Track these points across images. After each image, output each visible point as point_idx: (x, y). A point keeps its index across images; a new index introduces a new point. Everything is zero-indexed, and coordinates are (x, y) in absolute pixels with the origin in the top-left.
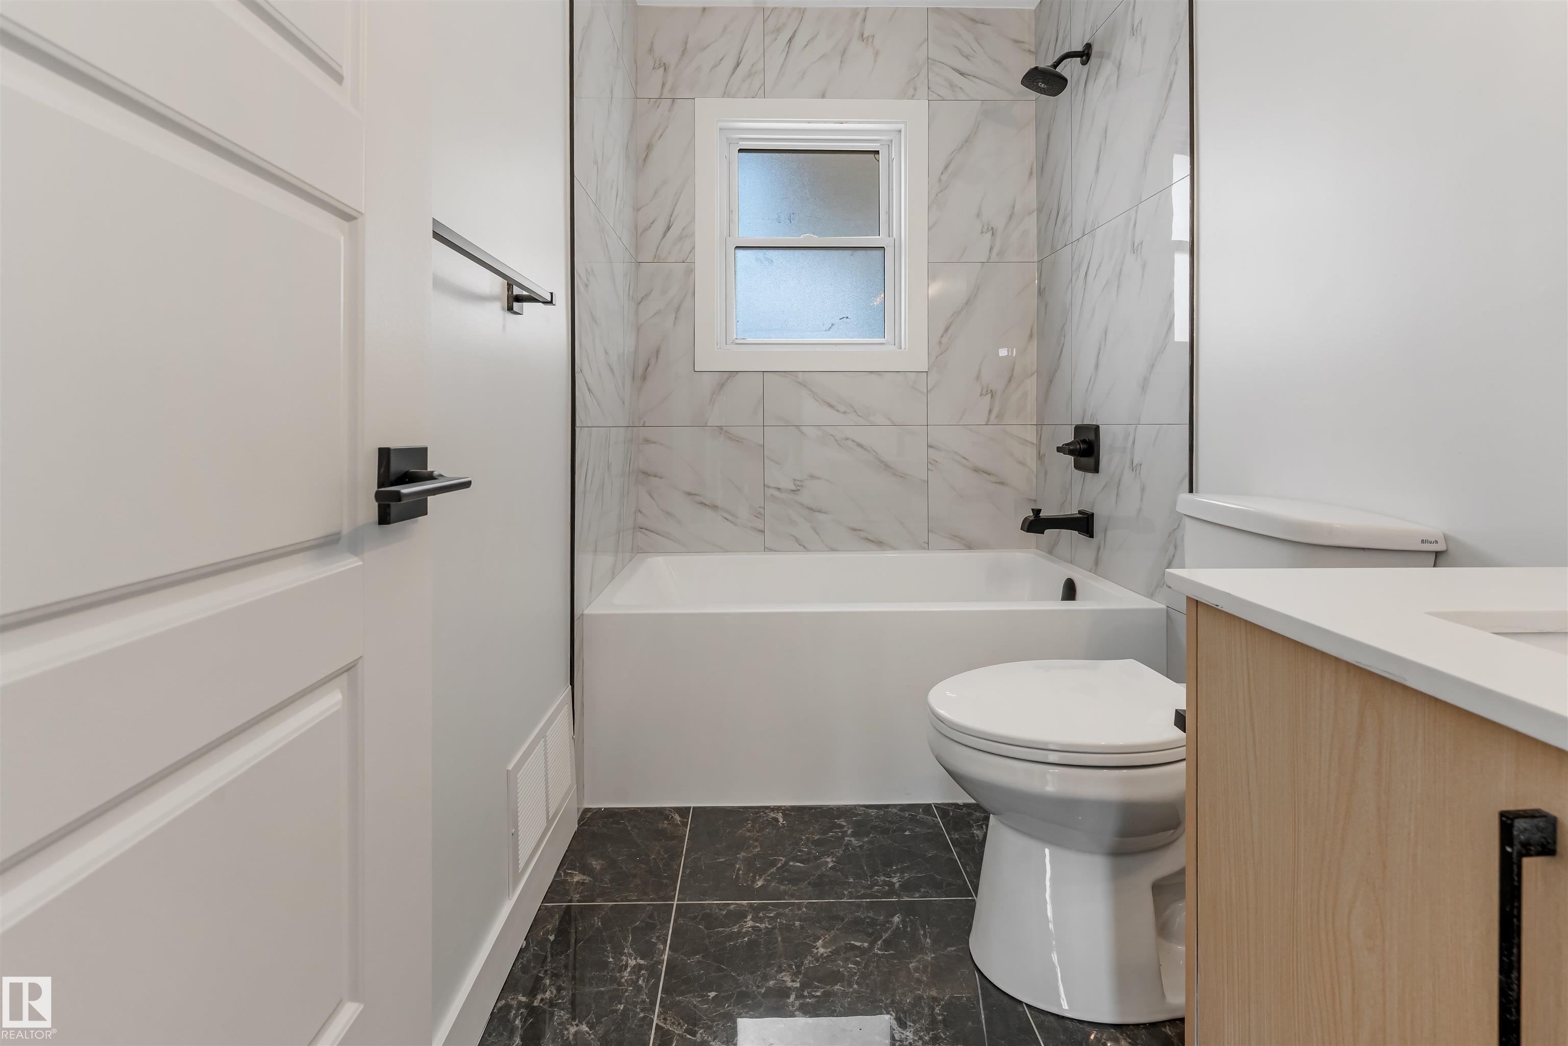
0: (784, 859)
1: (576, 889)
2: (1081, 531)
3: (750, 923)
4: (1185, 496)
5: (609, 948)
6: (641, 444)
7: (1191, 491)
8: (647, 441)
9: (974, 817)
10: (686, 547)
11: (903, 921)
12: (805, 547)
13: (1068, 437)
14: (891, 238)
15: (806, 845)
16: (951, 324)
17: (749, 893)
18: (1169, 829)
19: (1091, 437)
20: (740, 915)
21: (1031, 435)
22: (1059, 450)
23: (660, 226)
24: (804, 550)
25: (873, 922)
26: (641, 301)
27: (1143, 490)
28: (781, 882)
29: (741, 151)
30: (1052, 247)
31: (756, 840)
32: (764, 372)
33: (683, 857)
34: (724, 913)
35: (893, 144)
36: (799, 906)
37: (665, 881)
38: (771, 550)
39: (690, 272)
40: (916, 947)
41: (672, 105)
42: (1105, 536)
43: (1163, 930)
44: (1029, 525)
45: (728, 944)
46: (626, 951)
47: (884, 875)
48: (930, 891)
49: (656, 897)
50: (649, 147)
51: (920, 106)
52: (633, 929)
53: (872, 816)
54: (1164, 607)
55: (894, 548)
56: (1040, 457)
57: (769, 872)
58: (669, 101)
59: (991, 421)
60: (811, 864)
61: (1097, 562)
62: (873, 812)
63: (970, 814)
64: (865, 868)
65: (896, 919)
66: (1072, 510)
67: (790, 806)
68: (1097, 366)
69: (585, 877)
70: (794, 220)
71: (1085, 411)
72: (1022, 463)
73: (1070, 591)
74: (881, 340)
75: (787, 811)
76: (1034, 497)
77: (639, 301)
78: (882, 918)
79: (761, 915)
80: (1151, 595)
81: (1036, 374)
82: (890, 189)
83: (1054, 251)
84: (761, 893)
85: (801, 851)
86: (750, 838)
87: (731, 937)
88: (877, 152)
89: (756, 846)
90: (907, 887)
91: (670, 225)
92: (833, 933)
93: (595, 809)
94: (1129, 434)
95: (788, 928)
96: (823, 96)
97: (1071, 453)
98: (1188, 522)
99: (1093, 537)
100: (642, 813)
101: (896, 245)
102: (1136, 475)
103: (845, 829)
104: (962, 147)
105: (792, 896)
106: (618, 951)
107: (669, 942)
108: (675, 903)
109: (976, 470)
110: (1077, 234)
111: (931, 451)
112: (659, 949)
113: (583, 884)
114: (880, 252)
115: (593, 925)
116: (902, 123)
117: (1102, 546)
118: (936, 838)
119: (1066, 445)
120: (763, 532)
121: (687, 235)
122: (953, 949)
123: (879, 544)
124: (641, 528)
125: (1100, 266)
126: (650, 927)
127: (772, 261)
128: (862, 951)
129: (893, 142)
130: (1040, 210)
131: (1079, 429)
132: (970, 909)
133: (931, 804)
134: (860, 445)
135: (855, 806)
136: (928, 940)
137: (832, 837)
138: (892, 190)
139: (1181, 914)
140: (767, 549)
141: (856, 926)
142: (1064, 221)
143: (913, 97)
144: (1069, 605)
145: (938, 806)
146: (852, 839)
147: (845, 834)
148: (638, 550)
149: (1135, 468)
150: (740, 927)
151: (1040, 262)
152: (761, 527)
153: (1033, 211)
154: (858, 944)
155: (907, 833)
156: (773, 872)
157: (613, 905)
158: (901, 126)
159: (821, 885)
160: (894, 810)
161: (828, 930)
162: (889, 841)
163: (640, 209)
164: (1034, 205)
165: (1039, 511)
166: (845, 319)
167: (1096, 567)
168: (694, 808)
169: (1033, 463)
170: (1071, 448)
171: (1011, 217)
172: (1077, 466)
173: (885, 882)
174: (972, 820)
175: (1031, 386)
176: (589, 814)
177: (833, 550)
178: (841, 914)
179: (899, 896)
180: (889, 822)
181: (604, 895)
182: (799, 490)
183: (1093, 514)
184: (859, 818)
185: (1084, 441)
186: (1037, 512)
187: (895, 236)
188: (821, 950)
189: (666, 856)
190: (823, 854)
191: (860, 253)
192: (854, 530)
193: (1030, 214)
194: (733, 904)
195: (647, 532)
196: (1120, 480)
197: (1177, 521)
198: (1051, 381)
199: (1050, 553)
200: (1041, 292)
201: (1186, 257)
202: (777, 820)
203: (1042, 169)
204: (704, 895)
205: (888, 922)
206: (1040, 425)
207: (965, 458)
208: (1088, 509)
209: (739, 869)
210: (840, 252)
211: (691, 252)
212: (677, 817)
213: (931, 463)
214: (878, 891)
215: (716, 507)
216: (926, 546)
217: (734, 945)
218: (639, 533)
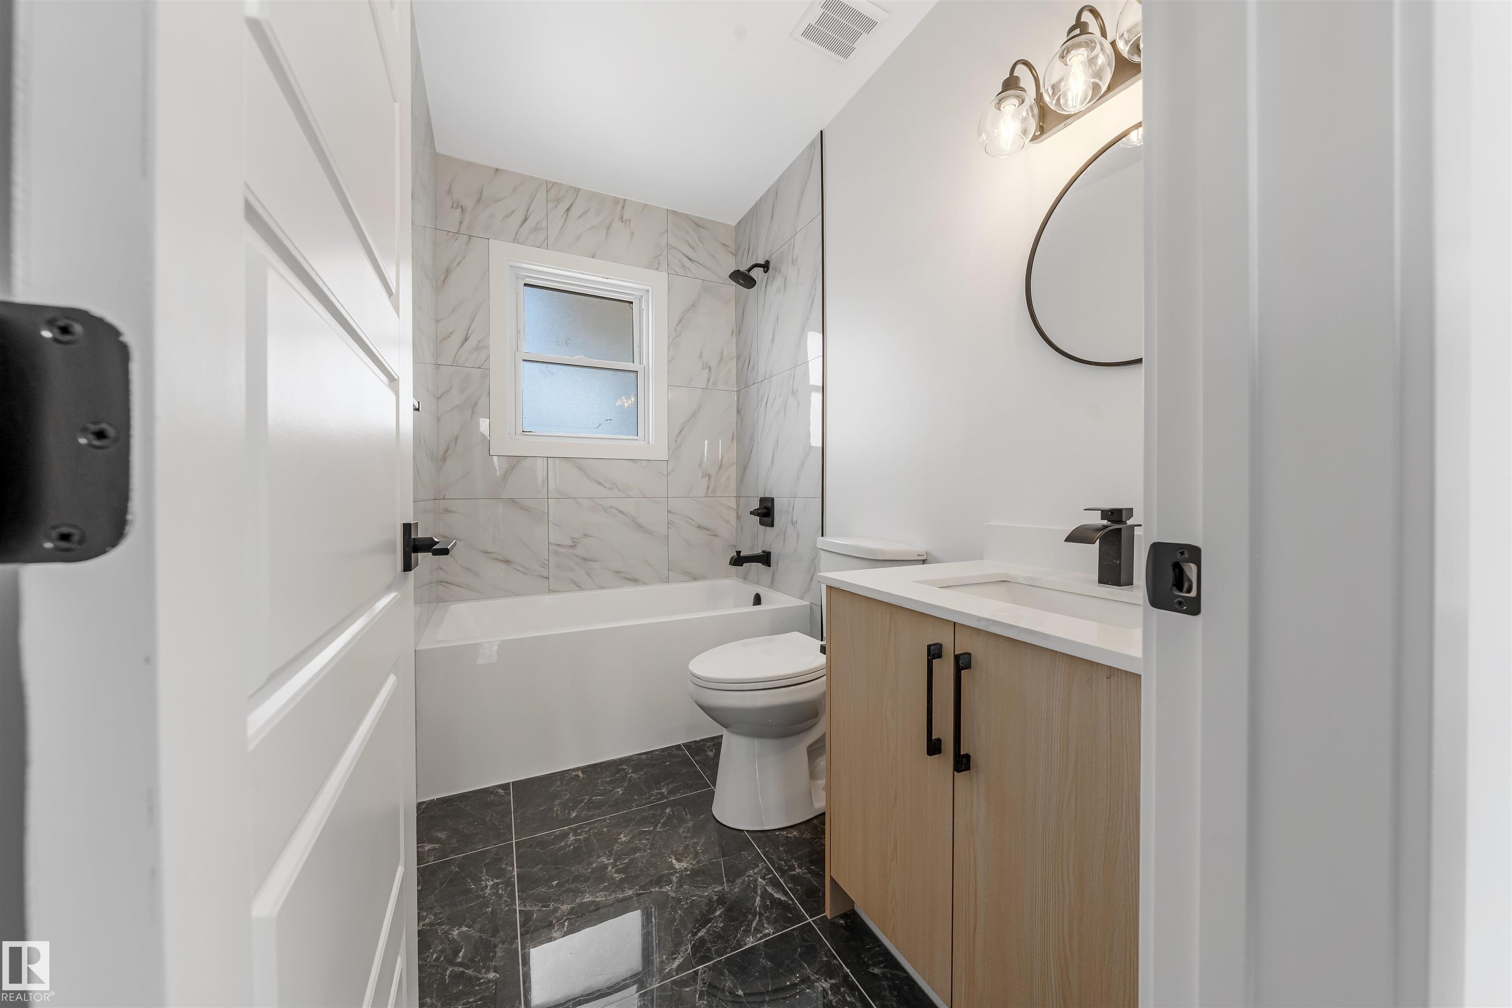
0: (588, 797)
1: (428, 855)
2: (763, 563)
3: (573, 838)
4: (820, 538)
5: (469, 881)
6: (442, 513)
7: (822, 536)
8: (447, 511)
9: (707, 746)
10: (480, 594)
11: (672, 810)
12: (581, 588)
13: (756, 505)
14: (641, 365)
15: (602, 785)
16: (682, 429)
17: (569, 821)
18: (813, 718)
19: (769, 505)
20: (565, 835)
21: (733, 503)
22: (751, 513)
23: (457, 338)
24: (580, 589)
25: (654, 816)
26: (441, 397)
27: (798, 536)
28: (589, 810)
29: (526, 285)
30: (746, 383)
31: (566, 791)
32: (548, 457)
33: (513, 814)
34: (553, 837)
35: (643, 299)
36: (604, 820)
37: (502, 831)
38: (554, 591)
39: (486, 376)
40: (682, 821)
41: (469, 240)
42: (777, 565)
43: (813, 775)
44: (734, 561)
45: (559, 853)
46: (483, 878)
47: (657, 789)
48: (686, 791)
49: (498, 842)
50: (448, 271)
51: (662, 277)
52: (484, 865)
53: (643, 759)
54: (809, 603)
55: (645, 583)
56: (738, 517)
57: (579, 807)
58: (466, 238)
59: (708, 494)
60: (608, 795)
61: (772, 582)
62: (644, 757)
63: (704, 745)
64: (644, 788)
65: (668, 810)
66: (758, 551)
67: (585, 766)
68: (773, 462)
69: (434, 845)
70: (569, 344)
71: (765, 489)
72: (727, 522)
73: (757, 600)
74: (636, 437)
75: (584, 769)
76: (735, 544)
77: (439, 396)
78: (659, 812)
79: (579, 831)
80: (802, 598)
81: (735, 464)
82: (641, 331)
83: (747, 386)
84: (577, 819)
85: (599, 790)
86: (561, 790)
87: (560, 849)
88: (632, 303)
89: (566, 795)
90: (671, 792)
91: (467, 337)
92: (629, 828)
93: (427, 801)
94: (790, 504)
95: (600, 833)
96: (593, 257)
97: (758, 515)
98: (822, 553)
99: (770, 566)
100: (471, 794)
101: (646, 371)
102: (794, 528)
103: (627, 770)
104: (689, 310)
105: (599, 816)
106: (477, 880)
107: (515, 864)
108: (514, 842)
109: (699, 527)
110: (760, 378)
111: (670, 515)
112: (509, 870)
113: (434, 849)
114: (633, 375)
115: (452, 871)
116: (649, 285)
117: (775, 572)
118: (686, 762)
119: (756, 510)
120: (548, 578)
121: (482, 346)
122: (703, 816)
123: (635, 581)
124: (442, 582)
125: (774, 400)
126: (498, 860)
127: (553, 373)
128: (649, 832)
129: (643, 297)
130: (738, 358)
131: (762, 500)
132: (712, 794)
133: (680, 745)
134: (621, 512)
135: (631, 756)
136: (688, 816)
137: (618, 777)
138: (642, 331)
139: (822, 762)
140: (551, 591)
141: (643, 821)
142: (753, 368)
143: (657, 269)
144: (758, 608)
145: (684, 745)
146: (633, 775)
147: (627, 773)
148: (440, 600)
149: (793, 523)
150: (565, 842)
151: (738, 391)
152: (546, 574)
153: (734, 358)
154: (647, 829)
155: (668, 763)
156: (582, 806)
157: (464, 856)
158: (650, 288)
159: (616, 805)
160: (657, 753)
161: (626, 827)
162: (657, 771)
163: (439, 321)
164: (735, 354)
165: (740, 552)
166: (609, 421)
167: (772, 585)
168: (512, 782)
169: (733, 521)
170: (759, 511)
171: (721, 360)
172: (761, 523)
173: (658, 793)
174: (706, 747)
175: (733, 472)
176: (424, 806)
177: (602, 588)
178: (633, 817)
179: (667, 798)
180: (655, 760)
181: (454, 851)
182: (576, 546)
183: (770, 552)
184: (635, 762)
185: (766, 508)
186: (739, 553)
187: (644, 364)
188: (623, 838)
189: (498, 816)
190: (614, 788)
191: (620, 373)
192: (617, 572)
193: (732, 359)
194: (557, 831)
195: (448, 585)
196: (786, 531)
197: (816, 551)
198: (745, 469)
199: (745, 579)
200: (739, 411)
201: (819, 396)
202: (578, 776)
203: (739, 332)
204: (535, 831)
205: (663, 813)
206: (738, 497)
207: (692, 519)
208: (768, 550)
209: (557, 811)
210: (605, 371)
211: (486, 360)
212: (501, 791)
213: (670, 523)
214: (654, 799)
215: (510, 561)
216: (667, 580)
217: (564, 853)
218: (440, 586)
